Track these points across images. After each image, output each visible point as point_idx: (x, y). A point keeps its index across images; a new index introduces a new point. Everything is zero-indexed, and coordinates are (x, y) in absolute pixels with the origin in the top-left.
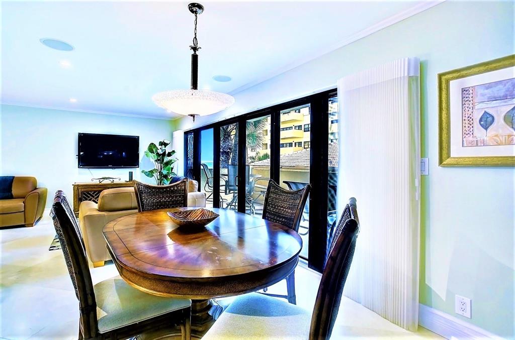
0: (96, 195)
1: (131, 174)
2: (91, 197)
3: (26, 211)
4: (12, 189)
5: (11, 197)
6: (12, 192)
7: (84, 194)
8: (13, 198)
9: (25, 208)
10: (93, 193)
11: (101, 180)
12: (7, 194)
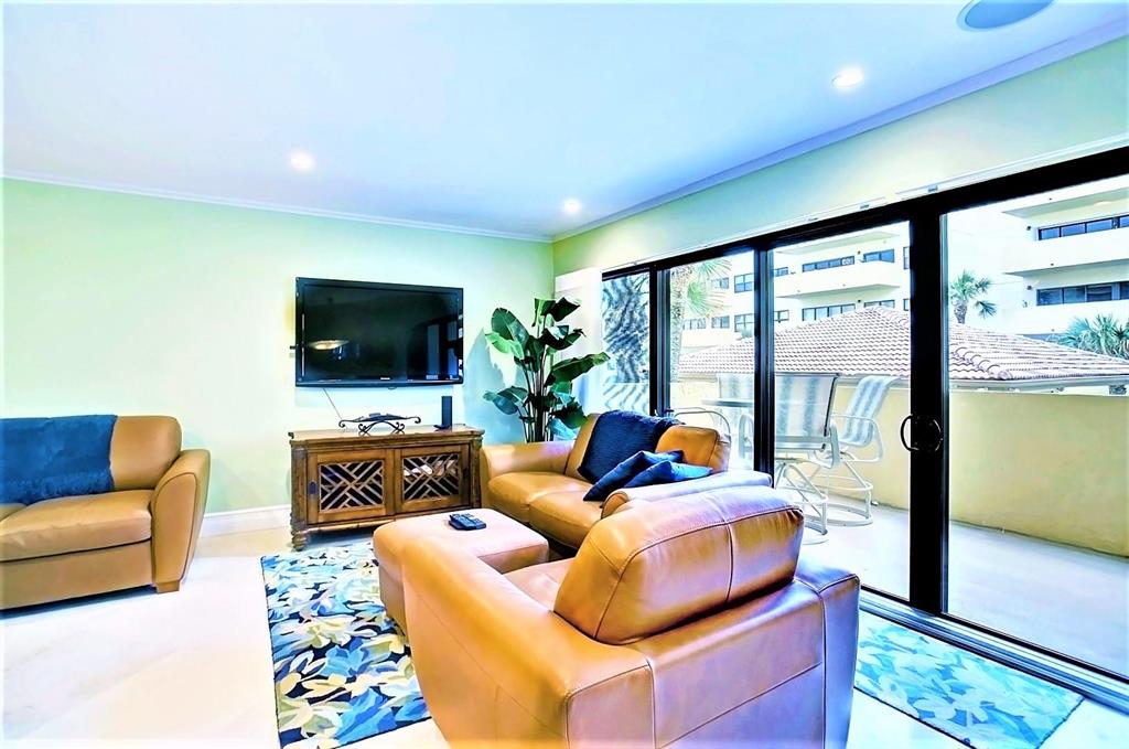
0: (357, 474)
1: (447, 403)
2: (344, 480)
3: (157, 540)
4: (111, 459)
5: (109, 487)
6: (111, 467)
7: (325, 470)
8: (115, 491)
9: (153, 529)
10: (351, 468)
11: (367, 424)
12: (95, 476)
